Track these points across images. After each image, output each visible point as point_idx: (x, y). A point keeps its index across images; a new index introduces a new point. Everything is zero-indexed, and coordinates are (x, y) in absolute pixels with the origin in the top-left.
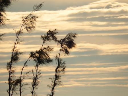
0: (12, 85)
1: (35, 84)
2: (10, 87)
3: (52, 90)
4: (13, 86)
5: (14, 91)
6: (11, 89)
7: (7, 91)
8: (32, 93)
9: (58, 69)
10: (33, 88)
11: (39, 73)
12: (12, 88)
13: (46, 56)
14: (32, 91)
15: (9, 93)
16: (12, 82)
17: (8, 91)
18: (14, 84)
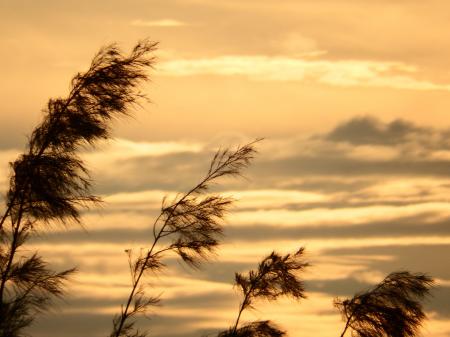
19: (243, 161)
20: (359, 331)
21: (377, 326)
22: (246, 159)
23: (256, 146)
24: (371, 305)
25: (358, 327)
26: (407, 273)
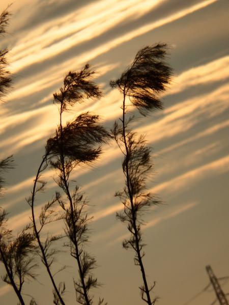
0: (11, 261)
1: (75, 232)
2: (8, 266)
3: (131, 225)
4: (13, 260)
5: (22, 274)
6: (14, 271)
7: (5, 280)
8: (77, 258)
9: (129, 162)
10: (75, 243)
11: (76, 197)
12: (14, 267)
13: (97, 133)
14: (75, 252)
15: (12, 283)
16: (8, 250)
17: (8, 279)
18: (14, 253)
19: (4, 24)
20: (133, 96)
21: (143, 87)
22: (5, 21)
23: (9, 10)
24: (134, 76)
25: (132, 94)
26: (147, 47)
